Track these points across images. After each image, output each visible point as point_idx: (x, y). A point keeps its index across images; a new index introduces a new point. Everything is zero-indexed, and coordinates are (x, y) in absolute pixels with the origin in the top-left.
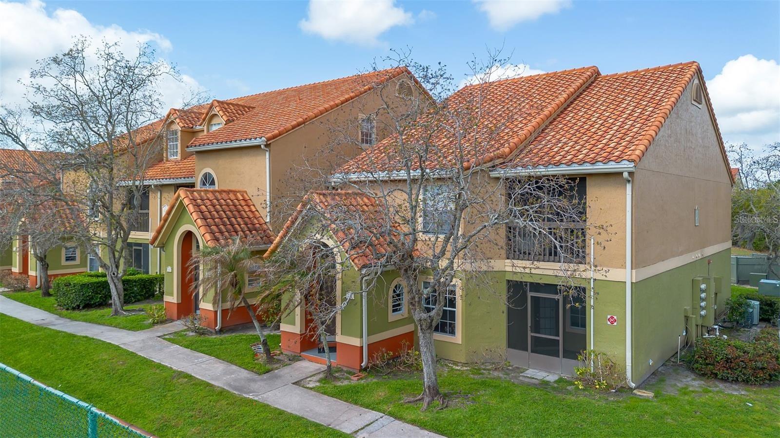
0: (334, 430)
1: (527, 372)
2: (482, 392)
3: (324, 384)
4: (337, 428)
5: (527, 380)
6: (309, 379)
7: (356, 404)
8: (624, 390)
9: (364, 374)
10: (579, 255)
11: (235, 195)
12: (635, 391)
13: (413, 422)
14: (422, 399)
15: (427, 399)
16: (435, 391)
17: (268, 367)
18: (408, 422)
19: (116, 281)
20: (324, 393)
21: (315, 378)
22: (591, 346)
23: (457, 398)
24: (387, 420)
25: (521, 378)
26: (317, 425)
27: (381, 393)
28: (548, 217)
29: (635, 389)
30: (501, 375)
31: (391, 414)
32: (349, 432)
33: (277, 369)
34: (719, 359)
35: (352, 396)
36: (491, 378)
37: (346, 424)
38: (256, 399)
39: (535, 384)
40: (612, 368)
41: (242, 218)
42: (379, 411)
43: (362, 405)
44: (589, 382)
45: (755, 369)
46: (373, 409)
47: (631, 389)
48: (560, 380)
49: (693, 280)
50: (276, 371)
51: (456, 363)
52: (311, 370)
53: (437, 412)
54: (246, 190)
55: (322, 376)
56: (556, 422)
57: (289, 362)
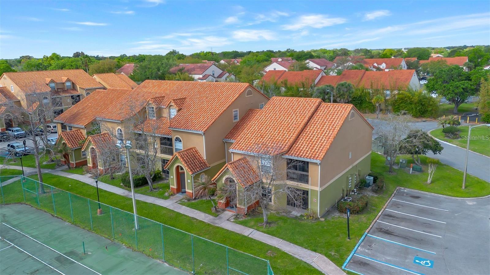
0: (243, 235)
1: (292, 212)
2: (279, 221)
3: (236, 220)
4: (243, 234)
5: (292, 216)
6: (231, 218)
7: (246, 226)
8: (317, 219)
9: (246, 216)
10: (307, 182)
11: (193, 150)
12: (320, 219)
13: (262, 232)
14: (264, 225)
15: (265, 225)
16: (267, 223)
17: (217, 214)
18: (261, 232)
19: (150, 179)
20: (237, 223)
21: (232, 218)
22: (309, 207)
23: (273, 224)
24: (255, 231)
25: (290, 215)
26: (238, 234)
27: (252, 223)
28: (299, 164)
29: (320, 218)
30: (285, 214)
31: (256, 230)
32: (247, 235)
33: (220, 214)
34: (344, 208)
35: (244, 224)
36: (282, 216)
37: (245, 233)
38: (219, 226)
39: (294, 217)
40: (315, 213)
41: (197, 159)
42: (253, 229)
43: (248, 227)
44: (308, 216)
45: (353, 211)
46: (251, 228)
47: (319, 218)
48: (301, 216)
49: (347, 177)
50: (220, 215)
51: (272, 210)
52: (230, 215)
53: (268, 228)
54: (195, 146)
55: (234, 217)
56: (297, 230)
57: (222, 212)
